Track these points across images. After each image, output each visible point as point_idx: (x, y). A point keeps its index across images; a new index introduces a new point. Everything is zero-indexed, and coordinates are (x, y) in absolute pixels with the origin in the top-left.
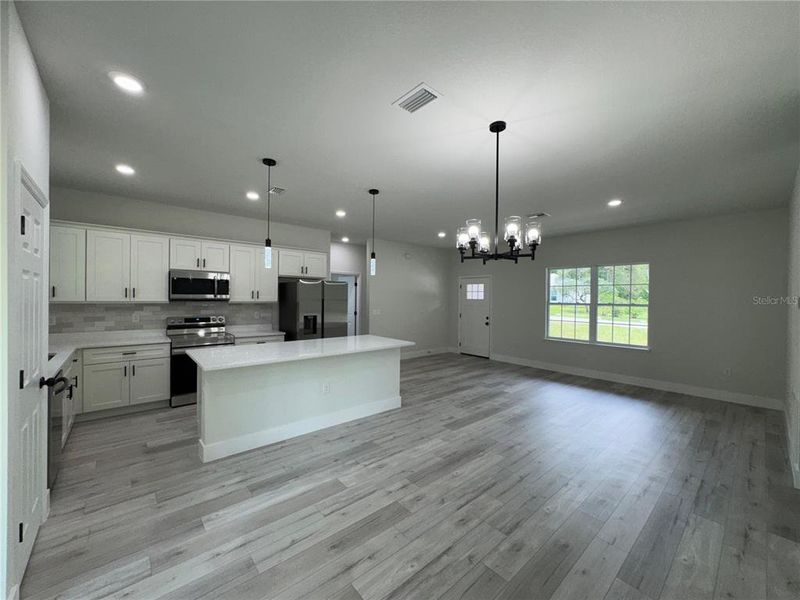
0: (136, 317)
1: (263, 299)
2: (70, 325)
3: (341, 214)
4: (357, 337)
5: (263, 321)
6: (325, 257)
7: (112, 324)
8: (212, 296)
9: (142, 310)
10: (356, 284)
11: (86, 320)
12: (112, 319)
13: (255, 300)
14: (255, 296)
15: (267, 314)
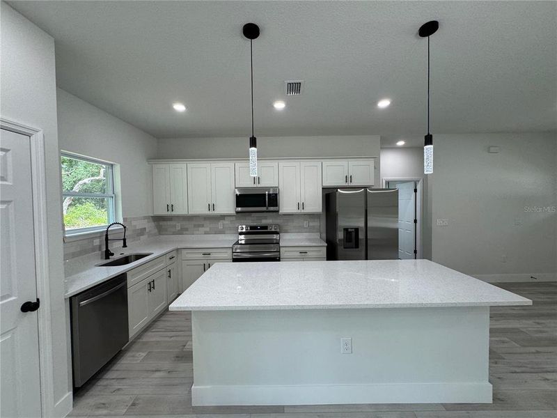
0: (220, 225)
1: (308, 210)
2: (187, 229)
3: (384, 104)
4: (418, 261)
5: (311, 230)
6: (371, 163)
7: (208, 229)
8: (264, 209)
9: (224, 219)
10: (416, 191)
11: (195, 226)
12: (208, 226)
13: (301, 211)
14: (301, 207)
15: (316, 224)
